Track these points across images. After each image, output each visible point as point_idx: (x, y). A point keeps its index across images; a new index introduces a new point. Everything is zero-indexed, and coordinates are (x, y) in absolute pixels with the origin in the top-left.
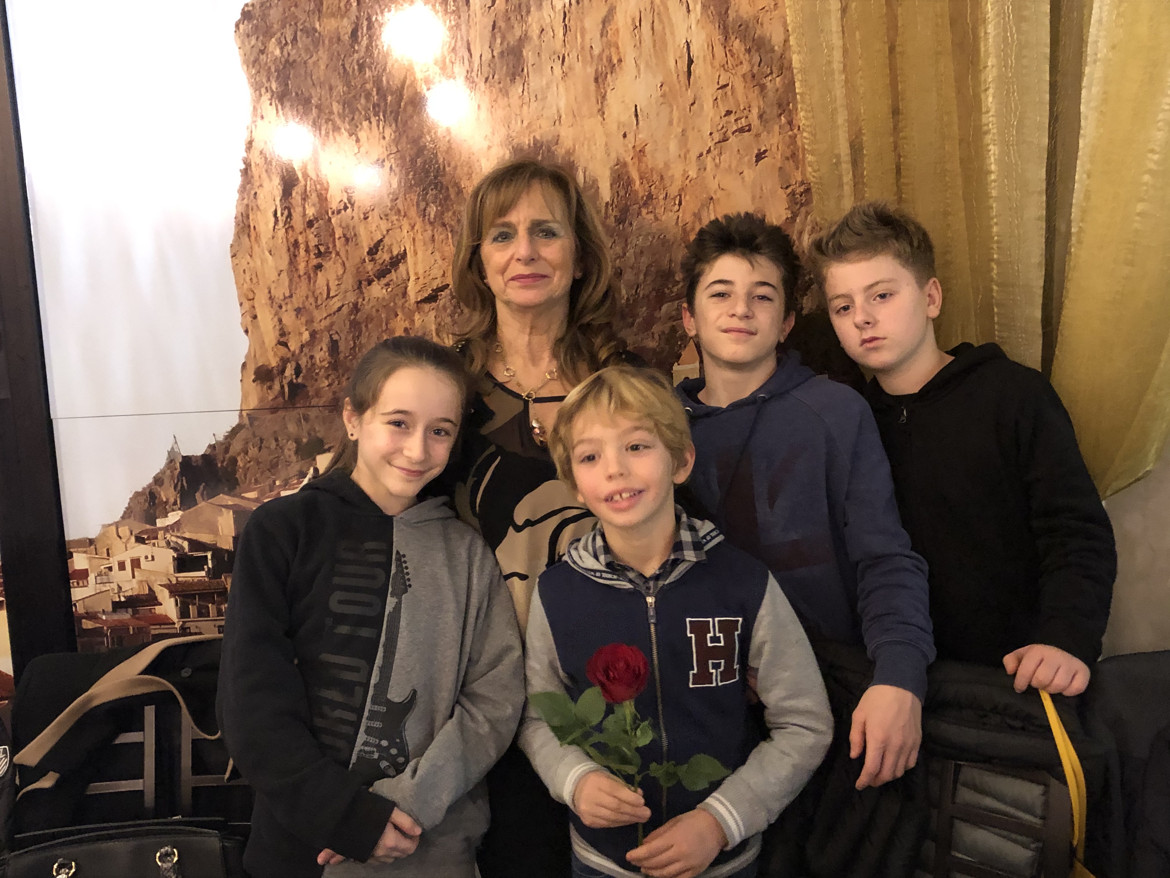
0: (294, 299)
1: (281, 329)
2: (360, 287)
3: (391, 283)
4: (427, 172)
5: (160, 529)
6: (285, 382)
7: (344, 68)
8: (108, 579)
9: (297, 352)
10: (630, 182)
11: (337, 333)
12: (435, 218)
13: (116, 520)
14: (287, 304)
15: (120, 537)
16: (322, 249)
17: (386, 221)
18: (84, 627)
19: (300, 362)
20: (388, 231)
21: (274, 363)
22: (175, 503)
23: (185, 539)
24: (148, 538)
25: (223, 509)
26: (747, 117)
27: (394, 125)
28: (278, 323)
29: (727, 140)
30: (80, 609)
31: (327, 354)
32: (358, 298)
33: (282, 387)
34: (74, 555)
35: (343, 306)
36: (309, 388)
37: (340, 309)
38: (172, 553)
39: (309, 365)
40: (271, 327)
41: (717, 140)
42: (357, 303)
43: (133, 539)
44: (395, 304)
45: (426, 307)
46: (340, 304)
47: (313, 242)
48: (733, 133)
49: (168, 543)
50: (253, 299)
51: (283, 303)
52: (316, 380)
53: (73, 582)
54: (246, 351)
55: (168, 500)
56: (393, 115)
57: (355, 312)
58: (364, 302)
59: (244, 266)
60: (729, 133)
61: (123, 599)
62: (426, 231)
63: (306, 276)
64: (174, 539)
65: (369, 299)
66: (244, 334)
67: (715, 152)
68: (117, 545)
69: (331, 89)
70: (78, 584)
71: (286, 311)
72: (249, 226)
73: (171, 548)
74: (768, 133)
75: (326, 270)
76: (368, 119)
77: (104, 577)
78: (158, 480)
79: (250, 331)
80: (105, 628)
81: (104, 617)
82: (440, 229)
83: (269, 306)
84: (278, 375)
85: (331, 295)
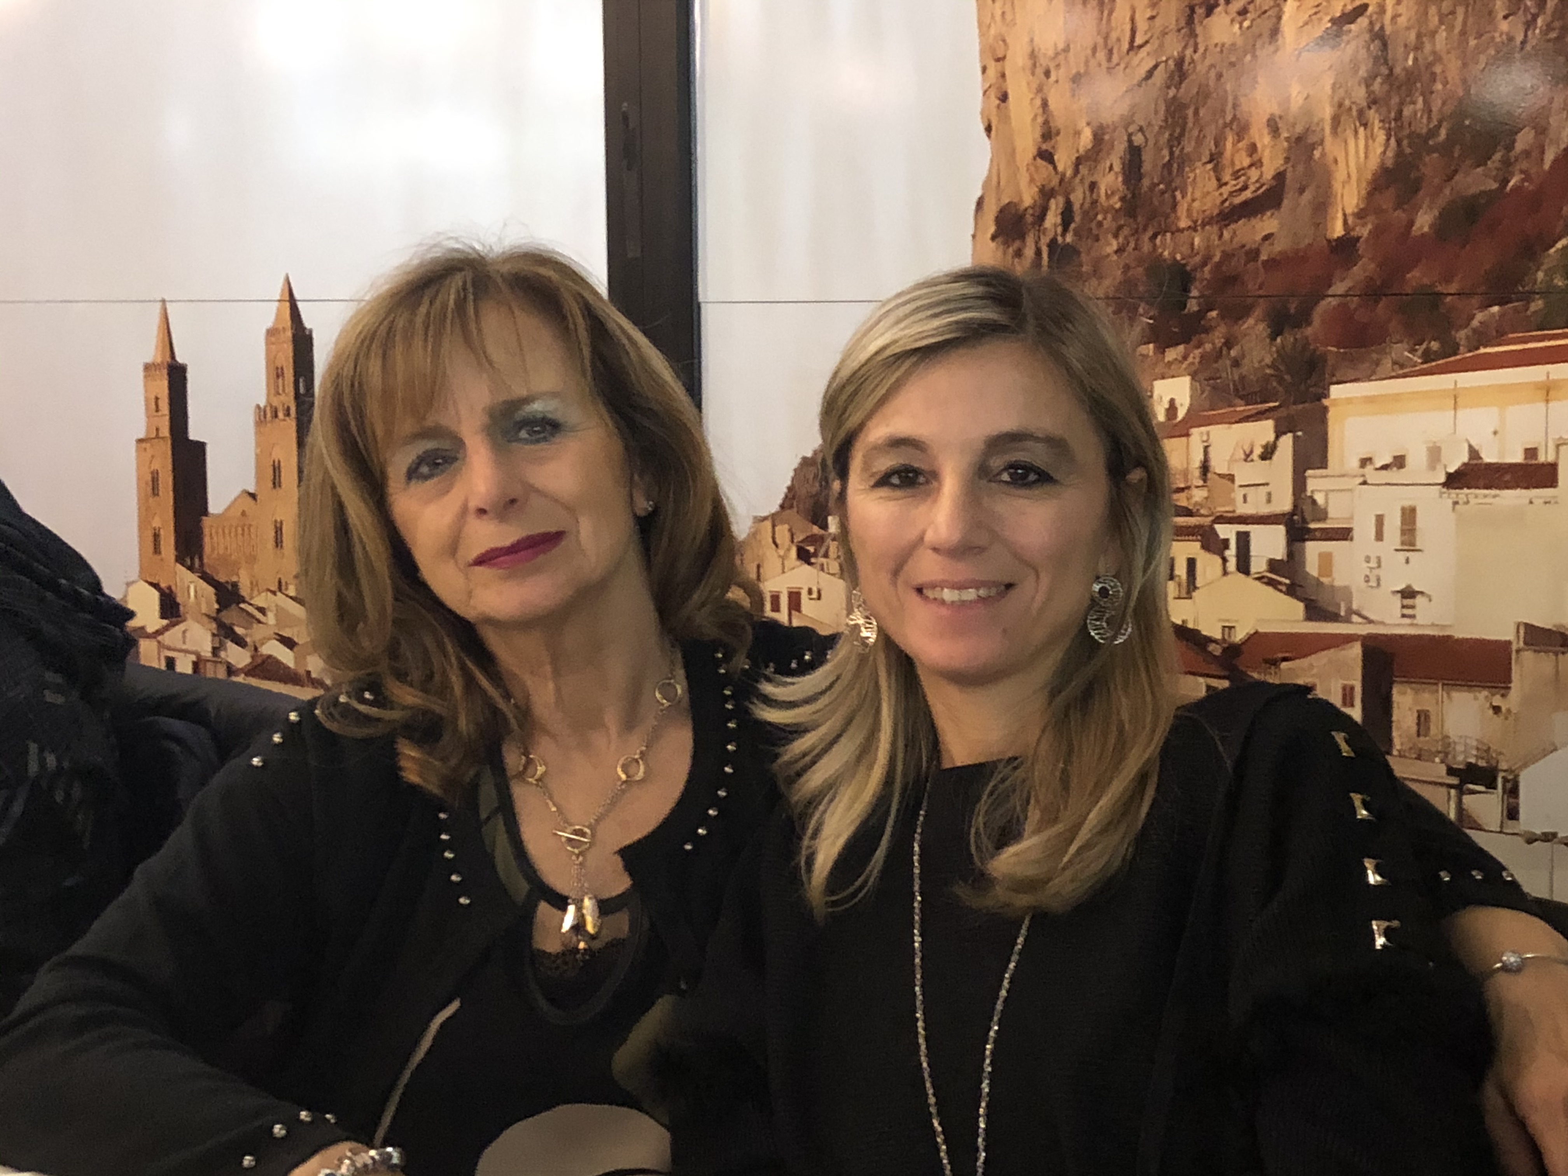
0: (1071, 54)
1: (1046, 123)
2: (1190, 21)
6: (1045, 241)
9: (1069, 173)
11: (1141, 130)
13: (773, 511)
14: (1058, 66)
15: (777, 545)
19: (1072, 197)
21: (1028, 198)
24: (815, 554)
28: (1040, 111)
31: (1120, 179)
32: (1185, 47)
33: (1038, 253)
35: (1156, 67)
36: (1084, 257)
37: (1150, 74)
39: (1087, 206)
40: (1029, 118)
42: (1183, 59)
43: (794, 552)
46: (1149, 64)
50: (1004, 58)
51: (1052, 66)
52: (1097, 239)
54: (985, 173)
57: (1177, 78)
58: (1196, 57)
65: (1206, 50)
66: (983, 134)
68: (771, 559)
71: (1057, 81)
79: (994, 128)
83: (1028, 72)
84: (1033, 224)
85: (1138, 41)
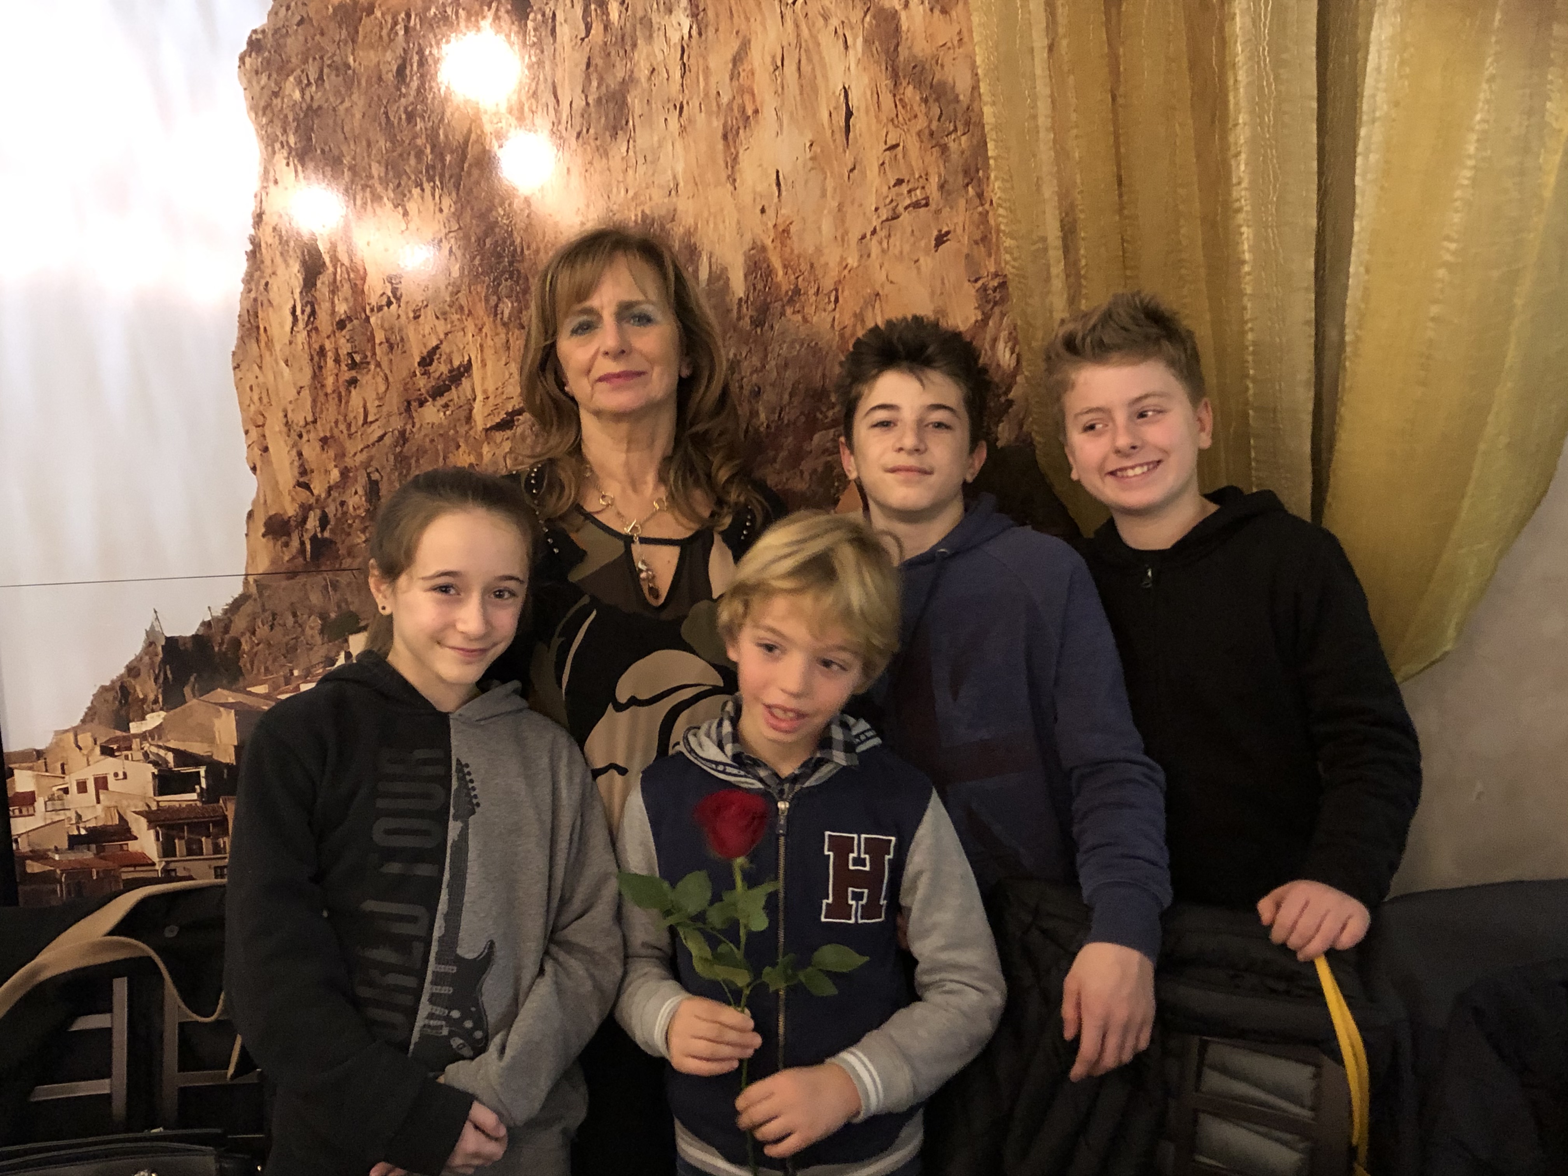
0: (319, 425)
1: (302, 465)
2: (408, 409)
3: (451, 404)
4: (500, 256)
5: (135, 736)
6: (307, 537)
7: (387, 117)
8: (63, 804)
9: (323, 495)
10: (770, 272)
11: (377, 470)
12: (510, 318)
13: (75, 725)
14: (308, 432)
15: (80, 749)
16: (357, 358)
17: (442, 322)
18: (29, 870)
19: (326, 510)
20: (446, 334)
21: (291, 510)
22: (156, 701)
23: (168, 749)
24: (119, 749)
25: (222, 709)
26: (923, 188)
27: (454, 194)
28: (297, 458)
29: (898, 217)
30: (23, 846)
31: (364, 499)
32: (405, 424)
33: (302, 543)
34: (16, 772)
35: (385, 434)
36: (339, 545)
37: (381, 438)
38: (152, 769)
39: (339, 515)
40: (287, 462)
41: (884, 218)
42: (405, 431)
43: (98, 750)
44: (457, 432)
45: (499, 436)
46: (380, 433)
47: (345, 348)
48: (906, 208)
49: (146, 755)
50: (263, 425)
51: (304, 431)
52: (349, 534)
53: (14, 810)
54: (253, 495)
55: (146, 697)
56: (452, 180)
57: (402, 442)
58: (414, 430)
59: (253, 381)
60: (900, 208)
61: (83, 832)
62: (497, 334)
63: (335, 395)
64: (154, 750)
65: (421, 426)
66: (250, 472)
67: (882, 234)
68: (75, 758)
69: (369, 145)
70: (21, 811)
71: (308, 441)
72: (258, 328)
73: (150, 762)
74: (951, 208)
75: (361, 386)
76: (420, 185)
77: (58, 802)
78: (132, 670)
79: (259, 469)
80: (58, 871)
81: (57, 857)
82: (517, 332)
83: (284, 435)
84: (297, 527)
85: (370, 419)
